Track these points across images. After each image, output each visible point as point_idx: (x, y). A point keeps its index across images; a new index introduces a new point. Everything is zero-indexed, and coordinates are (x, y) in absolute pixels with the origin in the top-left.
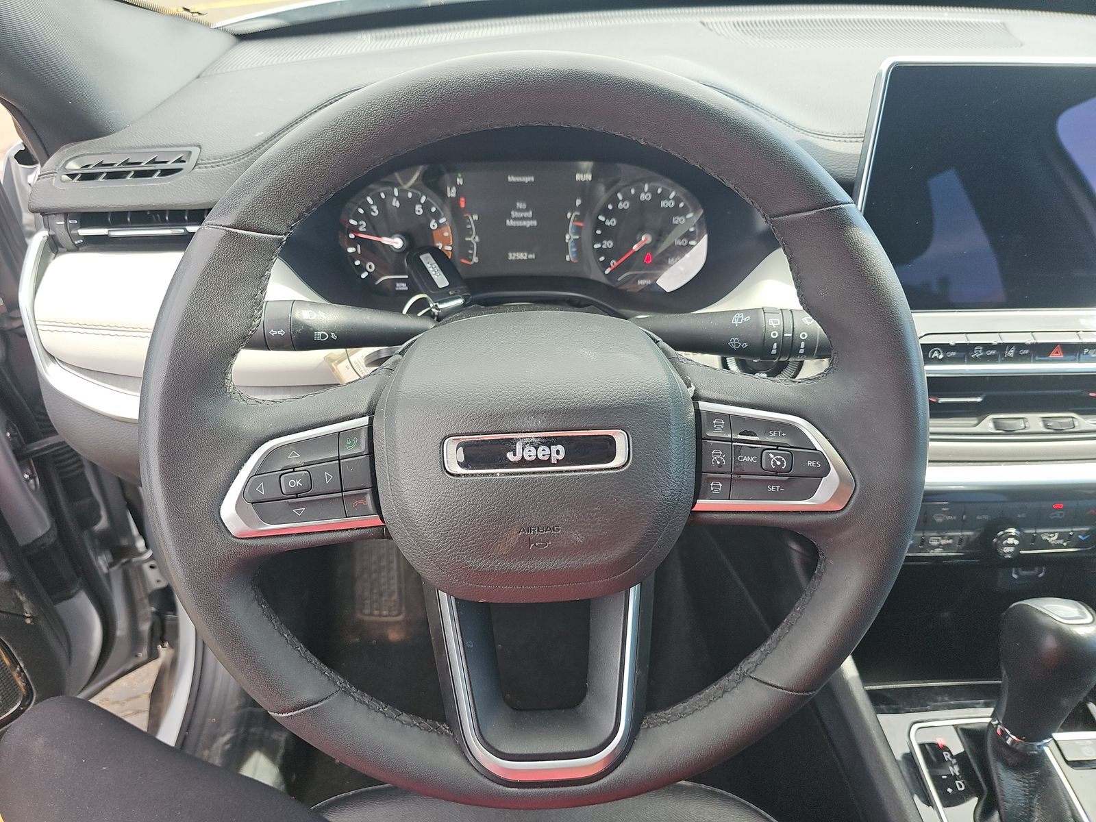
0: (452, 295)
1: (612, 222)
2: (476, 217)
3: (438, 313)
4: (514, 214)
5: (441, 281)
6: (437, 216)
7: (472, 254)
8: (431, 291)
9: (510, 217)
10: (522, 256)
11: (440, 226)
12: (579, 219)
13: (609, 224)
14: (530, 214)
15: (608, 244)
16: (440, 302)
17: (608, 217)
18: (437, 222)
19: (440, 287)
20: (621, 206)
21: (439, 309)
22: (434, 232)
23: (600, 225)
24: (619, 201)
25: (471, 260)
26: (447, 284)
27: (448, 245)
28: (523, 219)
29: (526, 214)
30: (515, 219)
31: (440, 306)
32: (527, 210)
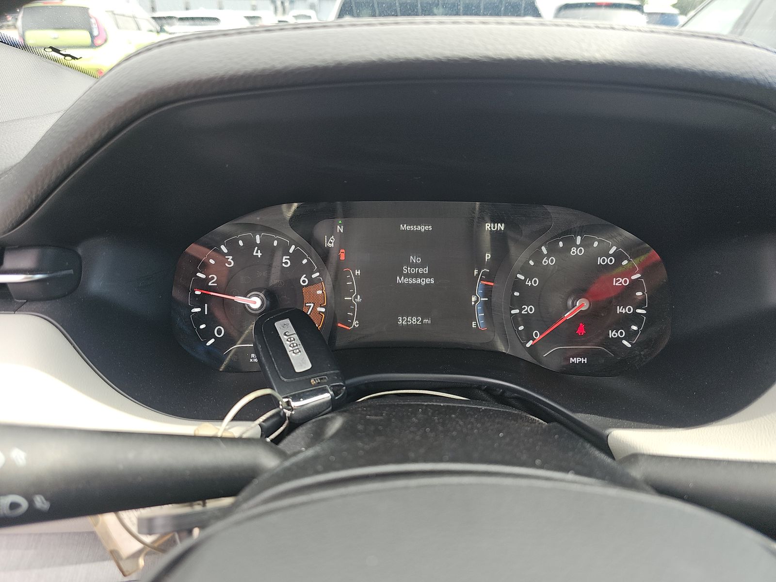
0: (315, 386)
1: (534, 282)
2: (358, 272)
3: (291, 414)
4: (406, 270)
5: (301, 361)
6: (309, 269)
7: (352, 318)
8: (283, 379)
9: (401, 274)
10: (414, 321)
11: (312, 282)
12: (488, 277)
13: (530, 284)
14: (426, 270)
15: (529, 309)
16: (296, 398)
17: (529, 275)
18: (309, 277)
19: (297, 371)
20: (545, 261)
21: (292, 409)
22: (304, 290)
23: (517, 285)
24: (543, 256)
25: (350, 325)
26: (309, 366)
27: (321, 307)
28: (417, 276)
29: (421, 270)
30: (408, 276)
31: (294, 404)
32: (422, 266)
